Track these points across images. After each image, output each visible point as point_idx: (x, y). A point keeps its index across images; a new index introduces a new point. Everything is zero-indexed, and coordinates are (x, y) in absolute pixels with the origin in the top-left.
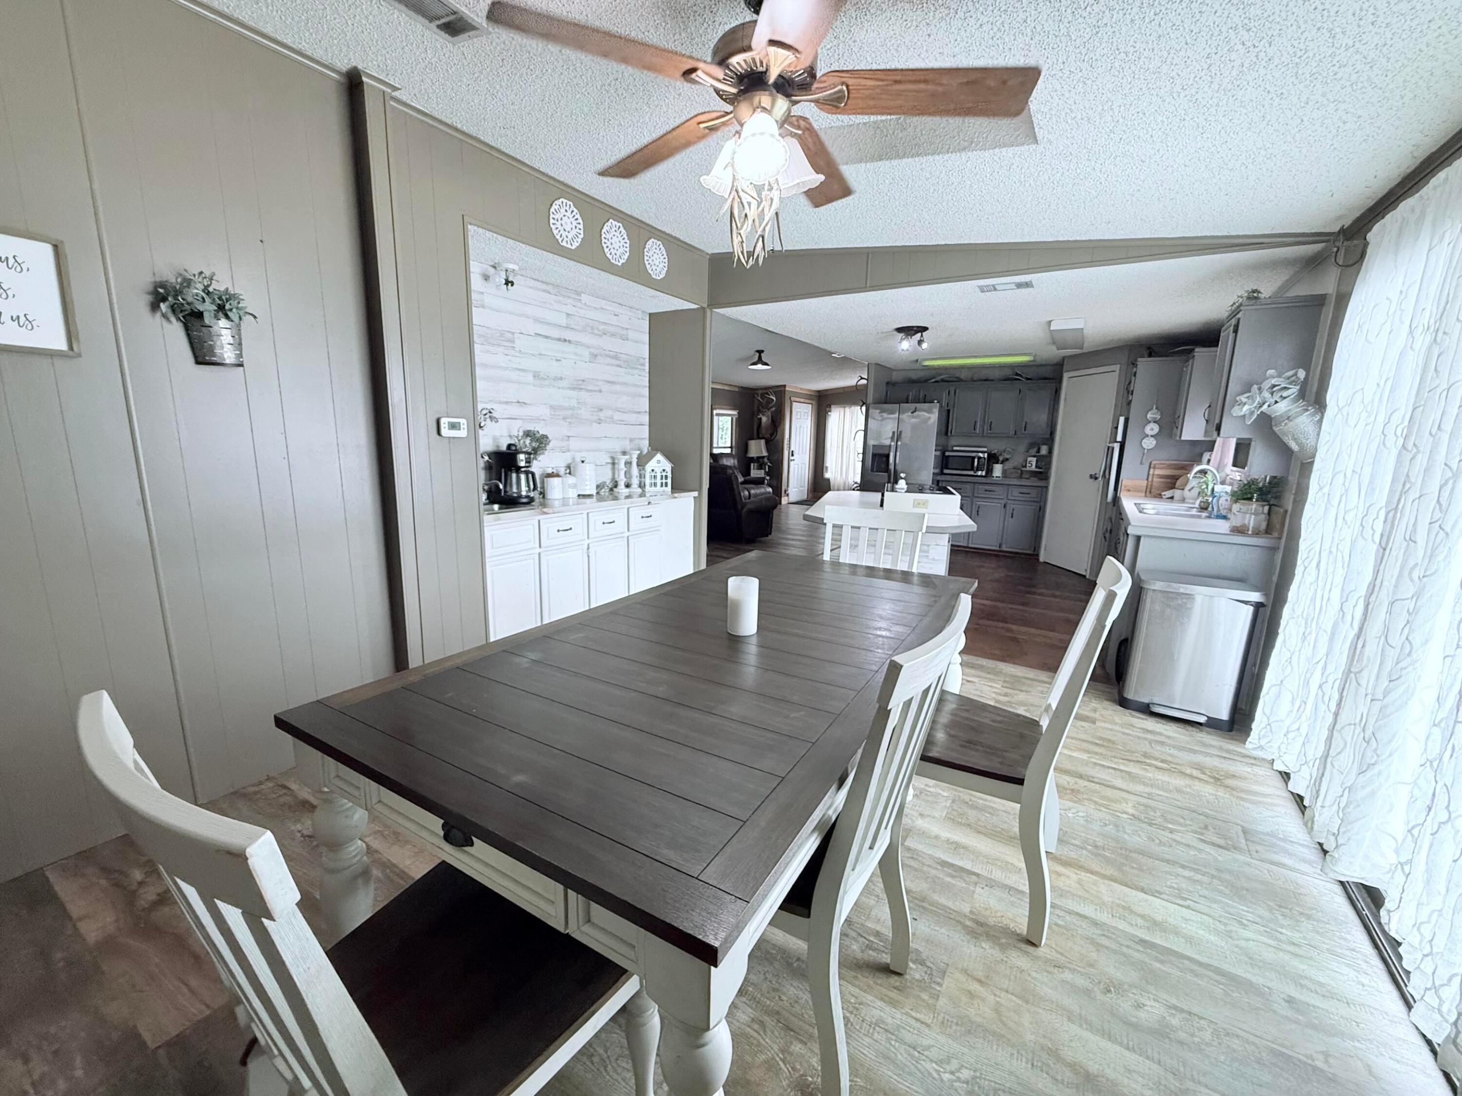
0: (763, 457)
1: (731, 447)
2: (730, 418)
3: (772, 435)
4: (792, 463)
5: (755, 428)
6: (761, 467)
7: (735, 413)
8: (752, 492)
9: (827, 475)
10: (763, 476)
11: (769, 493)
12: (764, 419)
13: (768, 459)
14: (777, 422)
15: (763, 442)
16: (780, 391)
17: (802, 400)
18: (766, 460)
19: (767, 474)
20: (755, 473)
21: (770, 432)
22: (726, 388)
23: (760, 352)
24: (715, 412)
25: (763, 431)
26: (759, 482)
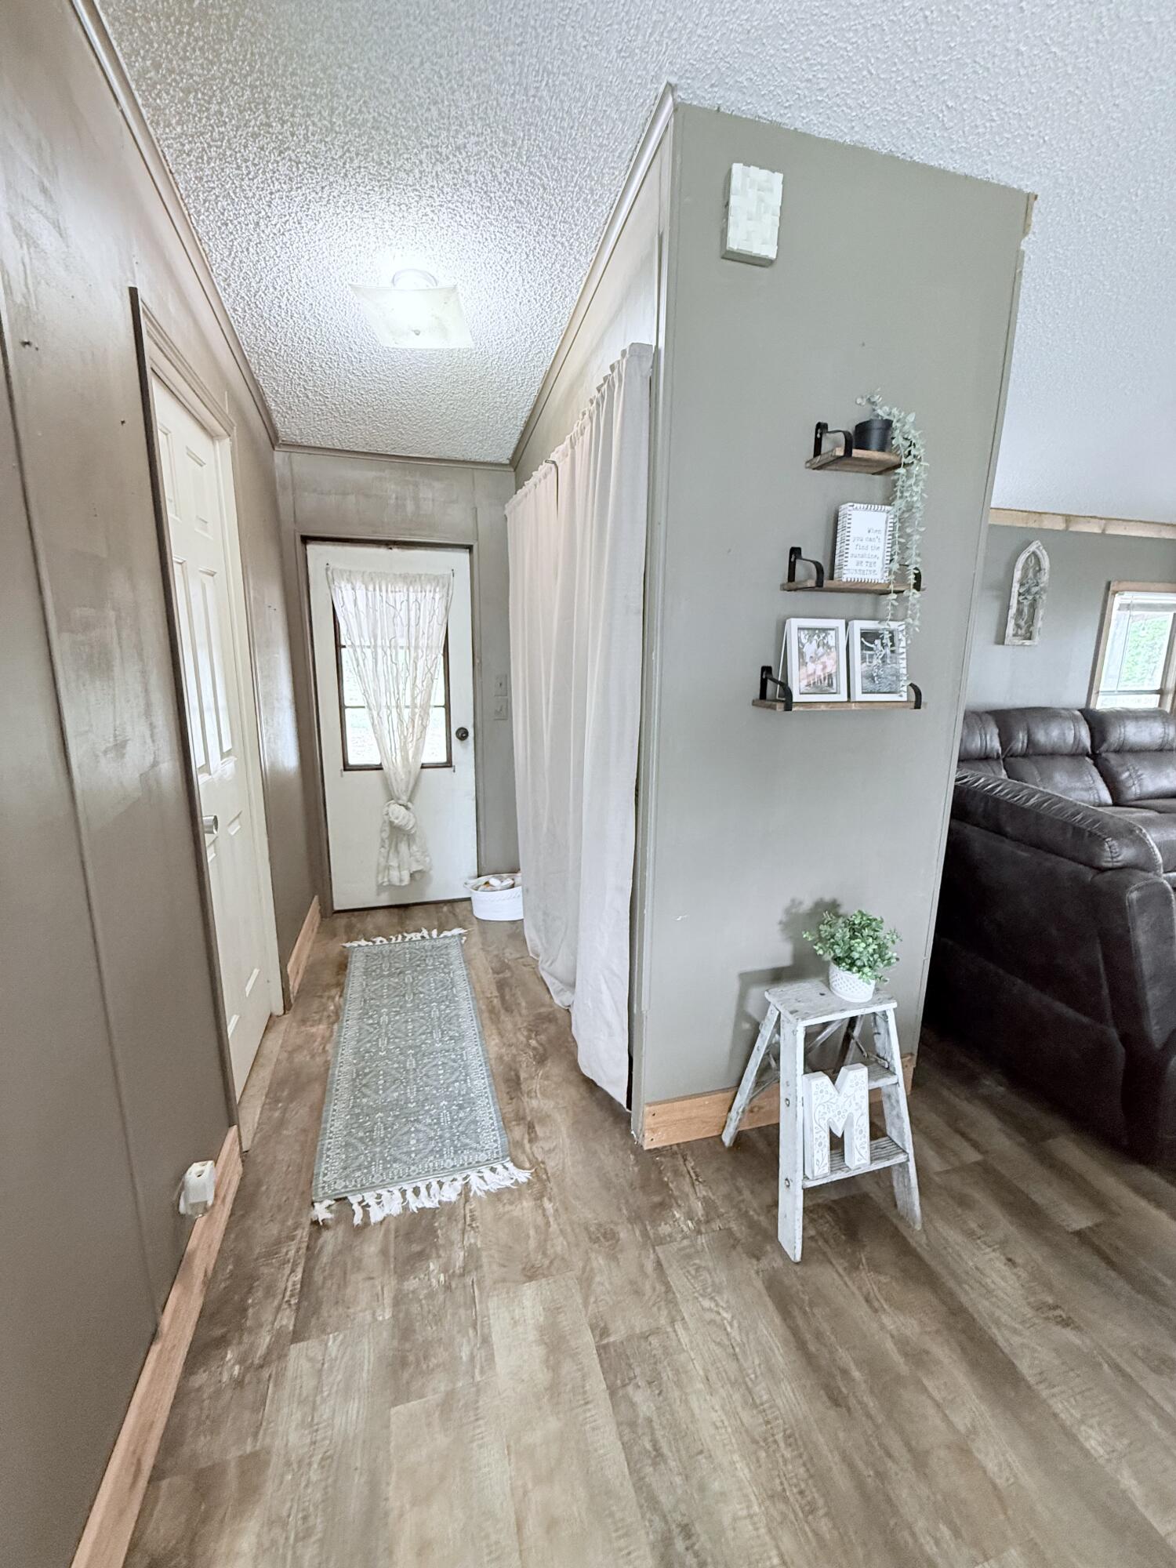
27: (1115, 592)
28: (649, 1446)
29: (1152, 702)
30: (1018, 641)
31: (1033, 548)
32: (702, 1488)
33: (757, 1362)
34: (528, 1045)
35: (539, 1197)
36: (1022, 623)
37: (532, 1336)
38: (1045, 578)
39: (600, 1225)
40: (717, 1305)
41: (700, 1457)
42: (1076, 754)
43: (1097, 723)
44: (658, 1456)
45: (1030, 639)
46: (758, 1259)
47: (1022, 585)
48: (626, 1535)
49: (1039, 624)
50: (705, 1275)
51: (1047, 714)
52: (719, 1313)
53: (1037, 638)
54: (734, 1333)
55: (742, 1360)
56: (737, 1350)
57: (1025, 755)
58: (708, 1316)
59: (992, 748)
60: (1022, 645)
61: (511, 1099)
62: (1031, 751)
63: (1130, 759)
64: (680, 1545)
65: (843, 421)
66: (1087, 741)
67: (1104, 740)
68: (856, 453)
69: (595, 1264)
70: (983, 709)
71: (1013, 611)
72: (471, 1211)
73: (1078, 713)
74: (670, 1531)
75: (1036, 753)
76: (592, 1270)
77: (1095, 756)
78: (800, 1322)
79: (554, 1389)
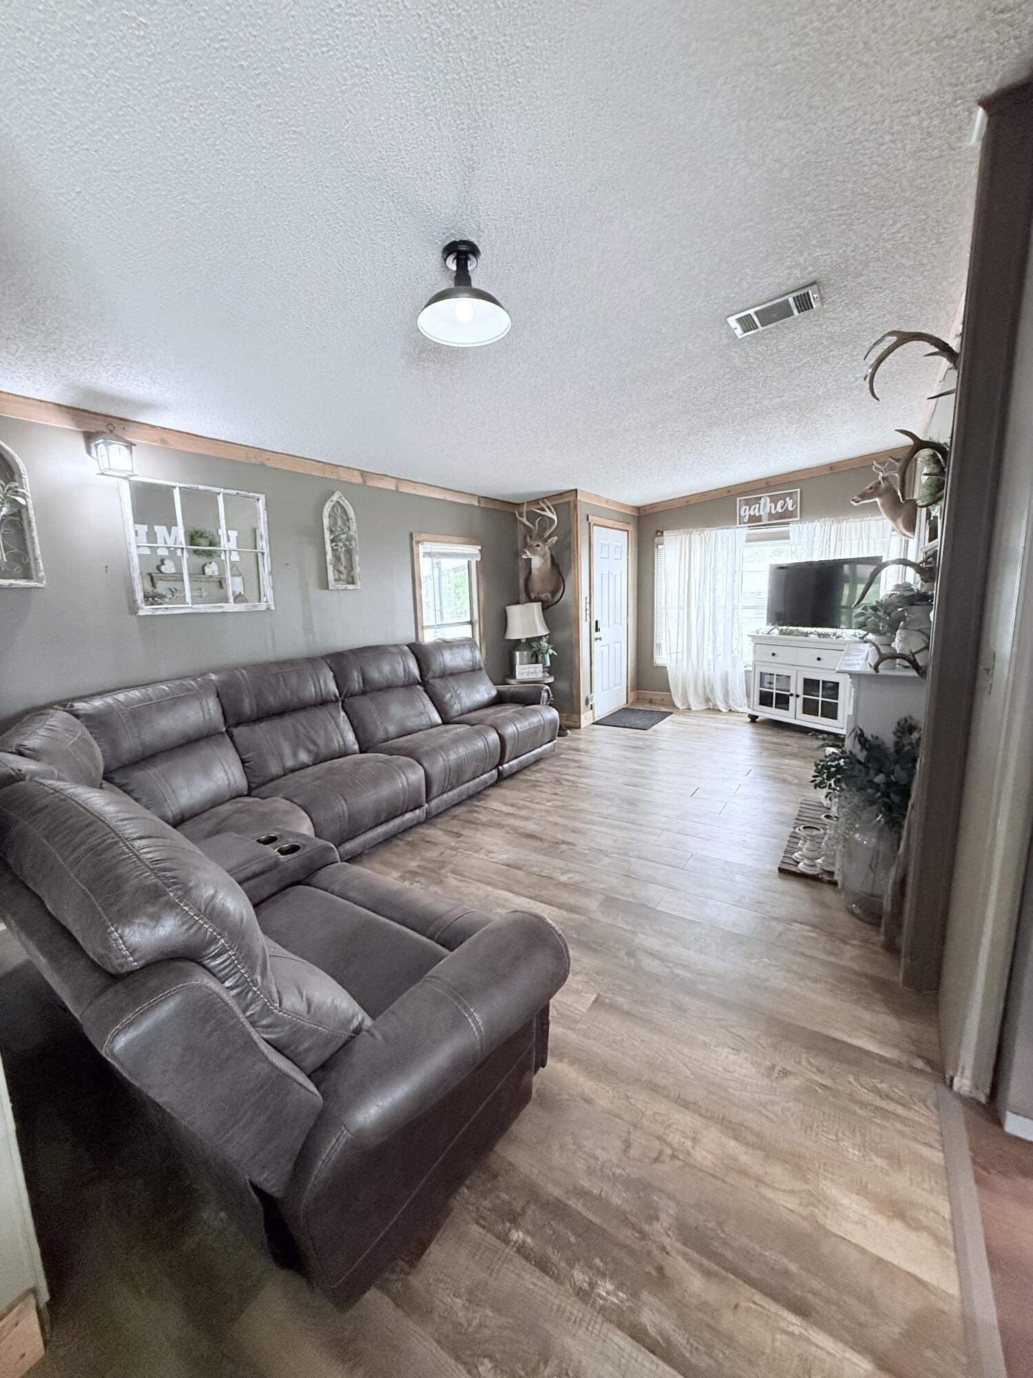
0: (540, 638)
1: (471, 623)
2: (464, 562)
3: (554, 593)
4: (596, 644)
5: (521, 582)
6: (535, 658)
7: (475, 550)
8: (510, 730)
9: (661, 659)
10: (540, 676)
11: (552, 722)
12: (536, 562)
13: (549, 642)
14: (561, 566)
15: (536, 607)
16: (566, 502)
17: (610, 523)
18: (544, 644)
19: (550, 671)
20: (526, 672)
21: (550, 588)
22: (450, 497)
23: (461, 252)
24: (422, 549)
25: (537, 585)
26: (526, 699)
27: (418, 543)
29: (466, 632)
30: (341, 586)
31: (335, 498)
36: (342, 569)
38: (354, 527)
42: (409, 684)
43: (418, 651)
45: (353, 583)
47: (332, 532)
49: (358, 570)
51: (377, 651)
53: (359, 583)
57: (364, 693)
59: (328, 694)
60: (346, 589)
62: (368, 689)
63: (451, 682)
66: (416, 672)
67: (428, 669)
70: (318, 654)
71: (329, 557)
73: (407, 648)
75: (371, 689)
77: (424, 683)
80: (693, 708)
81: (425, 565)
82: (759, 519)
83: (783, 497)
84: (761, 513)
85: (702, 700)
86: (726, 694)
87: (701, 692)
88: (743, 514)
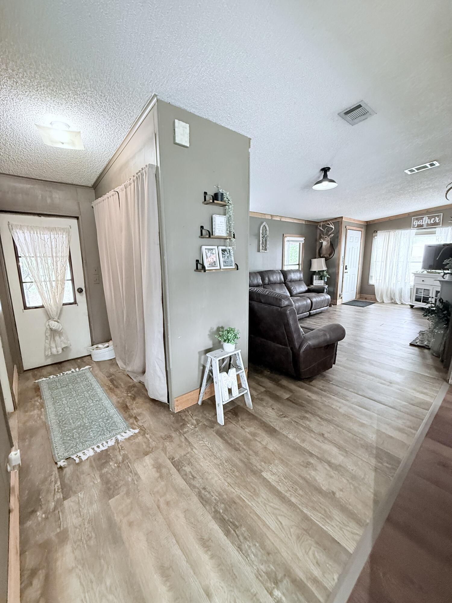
0: (324, 271)
1: (299, 264)
2: (298, 244)
3: (330, 255)
4: (345, 274)
5: (317, 251)
6: (321, 278)
7: (302, 239)
8: (314, 300)
9: (372, 282)
10: (323, 284)
11: (328, 299)
12: (325, 243)
13: (327, 272)
15: (323, 260)
16: (338, 221)
17: (354, 228)
18: (325, 273)
19: (326, 283)
20: (317, 283)
21: (329, 253)
22: (296, 221)
23: (325, 170)
24: (286, 239)
25: (324, 251)
26: (319, 291)
27: (285, 237)
28: (191, 477)
29: (297, 267)
30: (263, 251)
31: (264, 224)
32: (207, 479)
33: (216, 449)
34: (128, 396)
35: (144, 434)
36: (264, 246)
37: (151, 467)
38: (268, 233)
39: (166, 435)
40: (204, 441)
41: (205, 473)
42: (280, 283)
43: (285, 273)
44: (194, 478)
45: (266, 250)
46: (213, 428)
47: (262, 235)
48: (189, 496)
49: (268, 246)
50: (199, 436)
51: (272, 272)
52: (204, 443)
53: (268, 250)
54: (210, 446)
55: (212, 450)
56: (211, 449)
57: (268, 284)
58: (202, 445)
59: (260, 283)
60: (264, 252)
61: (126, 412)
62: (270, 283)
63: (293, 283)
64: (203, 492)
65: (211, 193)
66: (283, 279)
67: (287, 279)
68: (215, 201)
69: (166, 445)
70: (257, 272)
71: (261, 242)
72: (121, 446)
73: (280, 271)
74: (200, 490)
75: (272, 284)
76: (166, 446)
77: (285, 283)
78: (226, 438)
79: (161, 477)
80: (385, 302)
81: (286, 244)
82: (422, 226)
83: (434, 217)
84: (423, 223)
85: (389, 298)
86: (401, 297)
87: (389, 296)
88: (414, 224)
